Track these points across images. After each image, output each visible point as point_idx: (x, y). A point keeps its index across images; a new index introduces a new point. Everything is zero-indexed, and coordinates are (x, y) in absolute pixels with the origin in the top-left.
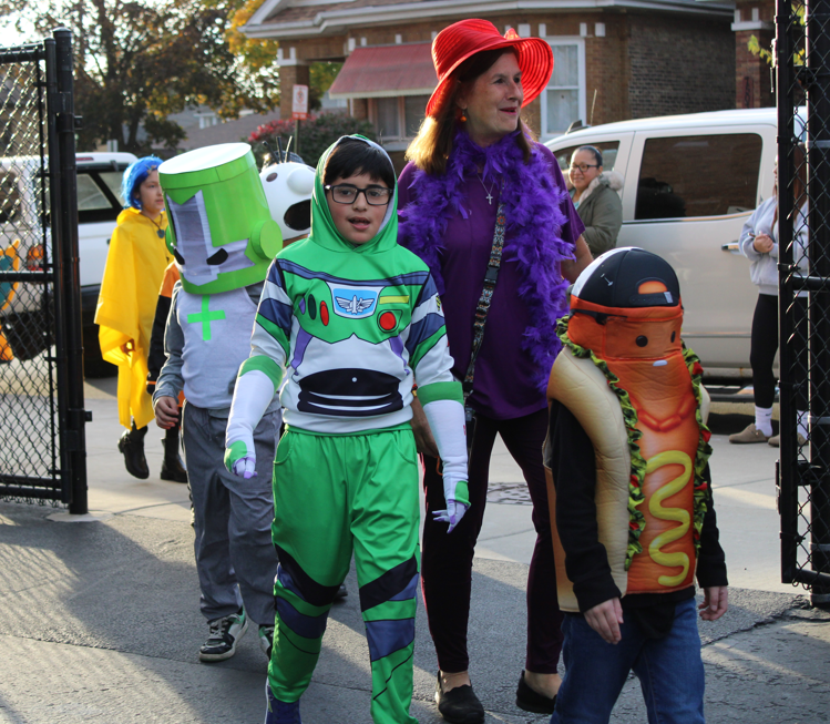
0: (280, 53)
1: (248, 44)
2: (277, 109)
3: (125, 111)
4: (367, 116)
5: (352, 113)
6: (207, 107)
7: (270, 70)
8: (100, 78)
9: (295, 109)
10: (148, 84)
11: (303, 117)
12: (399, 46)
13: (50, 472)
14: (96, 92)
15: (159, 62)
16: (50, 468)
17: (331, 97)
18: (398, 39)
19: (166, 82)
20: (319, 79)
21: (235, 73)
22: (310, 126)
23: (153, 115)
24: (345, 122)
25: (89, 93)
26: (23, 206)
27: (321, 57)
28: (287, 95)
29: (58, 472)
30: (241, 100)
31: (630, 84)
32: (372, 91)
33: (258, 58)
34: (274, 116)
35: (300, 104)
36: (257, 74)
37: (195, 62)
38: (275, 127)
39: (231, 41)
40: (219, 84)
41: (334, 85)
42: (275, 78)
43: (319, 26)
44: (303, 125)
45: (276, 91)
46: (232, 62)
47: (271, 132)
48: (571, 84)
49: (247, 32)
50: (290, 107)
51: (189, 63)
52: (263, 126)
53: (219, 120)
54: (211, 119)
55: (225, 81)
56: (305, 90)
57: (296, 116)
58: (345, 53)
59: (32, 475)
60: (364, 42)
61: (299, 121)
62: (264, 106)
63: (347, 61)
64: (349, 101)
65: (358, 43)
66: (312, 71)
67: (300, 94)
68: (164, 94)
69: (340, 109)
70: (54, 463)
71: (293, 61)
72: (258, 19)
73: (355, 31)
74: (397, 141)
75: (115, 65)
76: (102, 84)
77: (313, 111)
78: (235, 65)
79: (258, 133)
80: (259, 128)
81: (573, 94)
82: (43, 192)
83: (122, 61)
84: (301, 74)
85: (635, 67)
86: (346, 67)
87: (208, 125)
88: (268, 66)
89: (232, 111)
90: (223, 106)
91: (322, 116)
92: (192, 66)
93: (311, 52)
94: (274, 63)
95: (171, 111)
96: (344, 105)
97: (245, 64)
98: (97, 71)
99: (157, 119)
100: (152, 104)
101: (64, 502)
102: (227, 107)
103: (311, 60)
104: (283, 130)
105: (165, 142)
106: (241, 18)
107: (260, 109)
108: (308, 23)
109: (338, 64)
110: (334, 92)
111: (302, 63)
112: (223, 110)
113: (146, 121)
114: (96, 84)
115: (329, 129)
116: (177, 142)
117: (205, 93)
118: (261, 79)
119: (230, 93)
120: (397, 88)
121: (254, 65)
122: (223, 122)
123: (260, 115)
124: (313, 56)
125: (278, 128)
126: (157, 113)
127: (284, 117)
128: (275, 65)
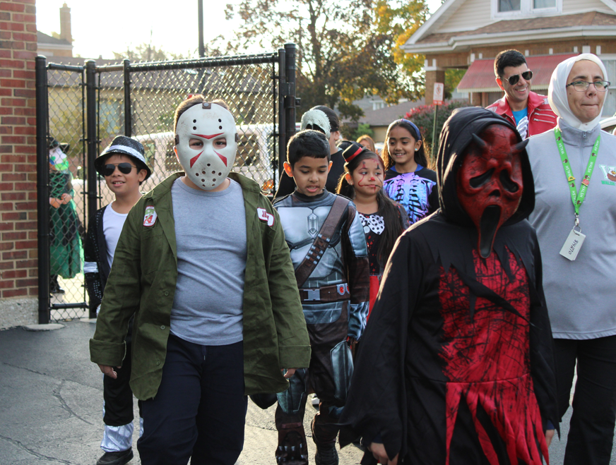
0: (426, 62)
1: (405, 57)
2: (423, 98)
3: (326, 98)
5: (472, 102)
6: (379, 96)
7: (419, 73)
8: (311, 77)
9: (435, 98)
10: (341, 81)
11: (440, 103)
14: (308, 86)
15: (349, 67)
17: (458, 91)
19: (353, 80)
20: (451, 80)
21: (396, 75)
22: (444, 110)
23: (344, 101)
25: (304, 86)
26: (261, 155)
27: (453, 65)
28: (430, 90)
30: (400, 92)
32: (485, 87)
33: (412, 66)
34: (421, 103)
35: (438, 96)
36: (411, 76)
37: (371, 68)
38: (422, 110)
39: (395, 55)
40: (386, 82)
41: (460, 84)
42: (422, 79)
43: (452, 45)
44: (439, 109)
45: (422, 87)
46: (395, 68)
47: (419, 113)
49: (405, 49)
50: (432, 97)
51: (368, 68)
52: (414, 109)
53: (385, 105)
54: (380, 104)
55: (390, 80)
56: (442, 86)
57: (436, 103)
58: (468, 63)
60: (481, 56)
61: (437, 106)
62: (415, 97)
63: (469, 68)
64: (470, 94)
65: (477, 57)
66: (446, 74)
67: (438, 89)
68: (350, 87)
69: (464, 99)
71: (434, 68)
72: (413, 40)
73: (475, 49)
75: (320, 69)
76: (312, 81)
77: (446, 100)
78: (397, 70)
79: (411, 113)
80: (411, 110)
82: (274, 145)
83: (325, 66)
84: (440, 76)
86: (468, 72)
87: (378, 108)
88: (417, 72)
89: (394, 99)
90: (388, 96)
91: (452, 103)
92: (370, 70)
93: (446, 63)
94: (422, 68)
95: (355, 98)
96: (467, 96)
97: (403, 70)
98: (309, 72)
99: (346, 103)
100: (343, 93)
102: (391, 97)
103: (446, 68)
104: (427, 112)
105: (351, 118)
106: (401, 41)
107: (412, 98)
108: (445, 44)
109: (464, 70)
110: (460, 88)
111: (440, 69)
112: (389, 99)
113: (339, 105)
114: (308, 80)
116: (358, 118)
117: (377, 87)
118: (414, 79)
119: (393, 88)
121: (410, 70)
122: (388, 106)
123: (412, 102)
124: (447, 65)
125: (424, 110)
126: (347, 100)
127: (427, 103)
128: (423, 70)
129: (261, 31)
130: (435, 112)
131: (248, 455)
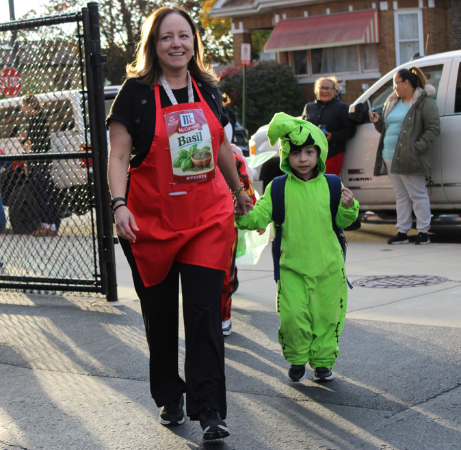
0: (233, 25)
1: (213, 22)
2: (233, 61)
4: (288, 63)
5: (279, 61)
7: (228, 37)
8: (123, 47)
9: (243, 58)
11: (248, 63)
12: (306, 19)
13: (94, 276)
14: (121, 55)
16: (94, 273)
17: (265, 51)
18: (306, 14)
20: (257, 41)
21: (206, 40)
22: (253, 70)
24: (275, 66)
25: (117, 55)
27: (259, 27)
28: (237, 52)
29: (99, 276)
30: (210, 57)
31: (451, 36)
32: (290, 46)
33: (220, 30)
34: (231, 65)
35: (246, 56)
36: (220, 40)
38: (231, 71)
39: (203, 21)
41: (266, 44)
42: (231, 43)
43: (256, 8)
44: (248, 69)
45: (231, 50)
46: (204, 34)
47: (229, 75)
48: (414, 38)
49: (213, 14)
50: (240, 58)
52: (224, 71)
56: (248, 46)
57: (244, 63)
58: (273, 24)
59: (83, 278)
60: (284, 16)
61: (246, 66)
62: (225, 60)
63: (275, 29)
64: (276, 54)
65: (281, 17)
66: (253, 37)
67: (246, 49)
69: (272, 61)
70: (96, 271)
71: (241, 30)
72: (219, 5)
73: (279, 10)
74: (307, 77)
75: (132, 38)
76: (125, 50)
77: (254, 61)
78: (206, 35)
80: (221, 72)
81: (416, 45)
83: (136, 36)
84: (247, 38)
85: (454, 25)
86: (274, 33)
88: (226, 35)
91: (260, 63)
93: (252, 25)
96: (274, 57)
97: (212, 34)
98: (121, 42)
101: (103, 294)
103: (252, 30)
104: (236, 72)
106: (208, 6)
107: (222, 62)
108: (250, 6)
109: (268, 31)
110: (267, 49)
111: (247, 31)
114: (121, 50)
115: (264, 71)
118: (222, 43)
120: (306, 44)
121: (218, 35)
123: (223, 65)
124: (253, 27)
125: (234, 72)
127: (236, 65)
128: (230, 34)
129: (72, 4)
130: (244, 73)
131: (73, 400)
